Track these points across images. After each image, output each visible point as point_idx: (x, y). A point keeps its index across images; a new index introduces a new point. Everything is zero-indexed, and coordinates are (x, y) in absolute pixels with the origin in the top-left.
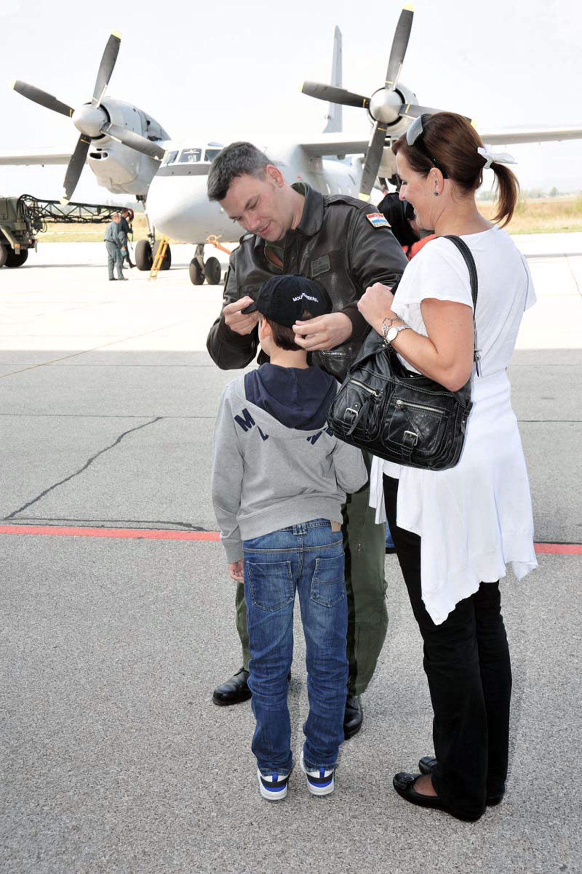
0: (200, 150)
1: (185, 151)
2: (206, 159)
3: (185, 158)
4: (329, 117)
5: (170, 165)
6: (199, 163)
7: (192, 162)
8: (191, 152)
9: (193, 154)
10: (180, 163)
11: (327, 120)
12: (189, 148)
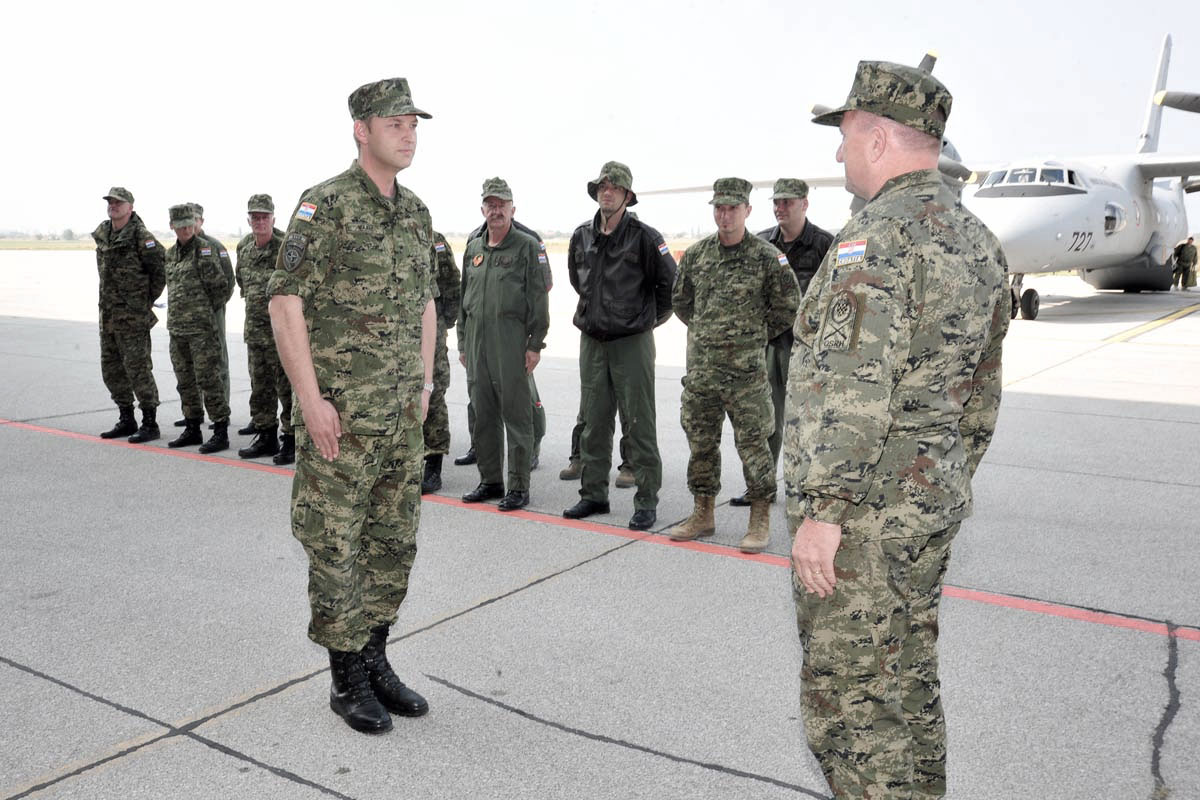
0: (1035, 171)
1: (1014, 171)
2: (1042, 179)
3: (1014, 178)
4: (1146, 136)
5: (995, 186)
6: (1032, 183)
7: (1023, 182)
8: (1024, 171)
9: (1025, 174)
10: (1009, 184)
11: (1144, 140)
12: (1020, 168)
